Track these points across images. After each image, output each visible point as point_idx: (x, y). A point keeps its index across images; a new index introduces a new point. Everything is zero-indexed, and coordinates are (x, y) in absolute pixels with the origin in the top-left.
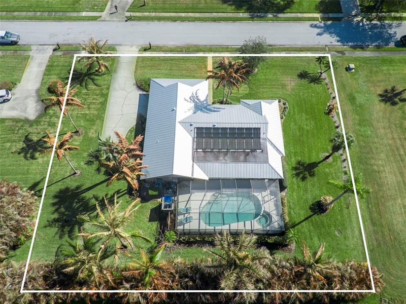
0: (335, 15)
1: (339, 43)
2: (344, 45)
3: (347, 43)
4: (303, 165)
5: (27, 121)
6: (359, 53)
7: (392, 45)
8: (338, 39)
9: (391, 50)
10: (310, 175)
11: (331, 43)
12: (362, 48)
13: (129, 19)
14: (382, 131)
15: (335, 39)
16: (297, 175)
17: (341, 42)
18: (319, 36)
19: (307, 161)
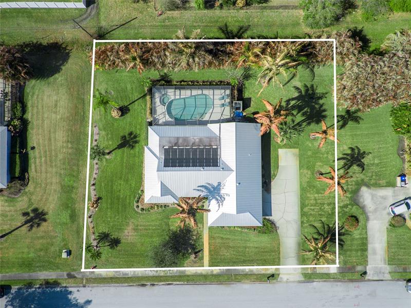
1: (70, 289)
2: (65, 287)
3: (61, 291)
4: (130, 145)
5: (368, 186)
8: (70, 296)
9: (16, 281)
10: (125, 137)
11: (78, 291)
12: (47, 283)
15: (74, 296)
16: (135, 137)
17: (67, 291)
18: (90, 300)
19: (126, 149)
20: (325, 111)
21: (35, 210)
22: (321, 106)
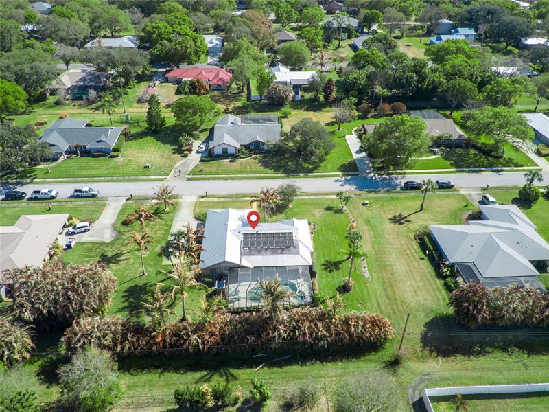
0: (353, 173)
1: (357, 190)
2: (361, 191)
3: (363, 189)
4: (330, 262)
5: (103, 243)
6: (372, 195)
7: (398, 189)
8: (356, 187)
9: (398, 192)
10: (336, 269)
11: (351, 190)
12: (375, 192)
13: (189, 179)
14: (392, 240)
15: (353, 187)
16: (324, 265)
17: (359, 189)
18: (341, 186)
19: (334, 260)
20: (124, 297)
21: (402, 224)
22: (126, 300)
